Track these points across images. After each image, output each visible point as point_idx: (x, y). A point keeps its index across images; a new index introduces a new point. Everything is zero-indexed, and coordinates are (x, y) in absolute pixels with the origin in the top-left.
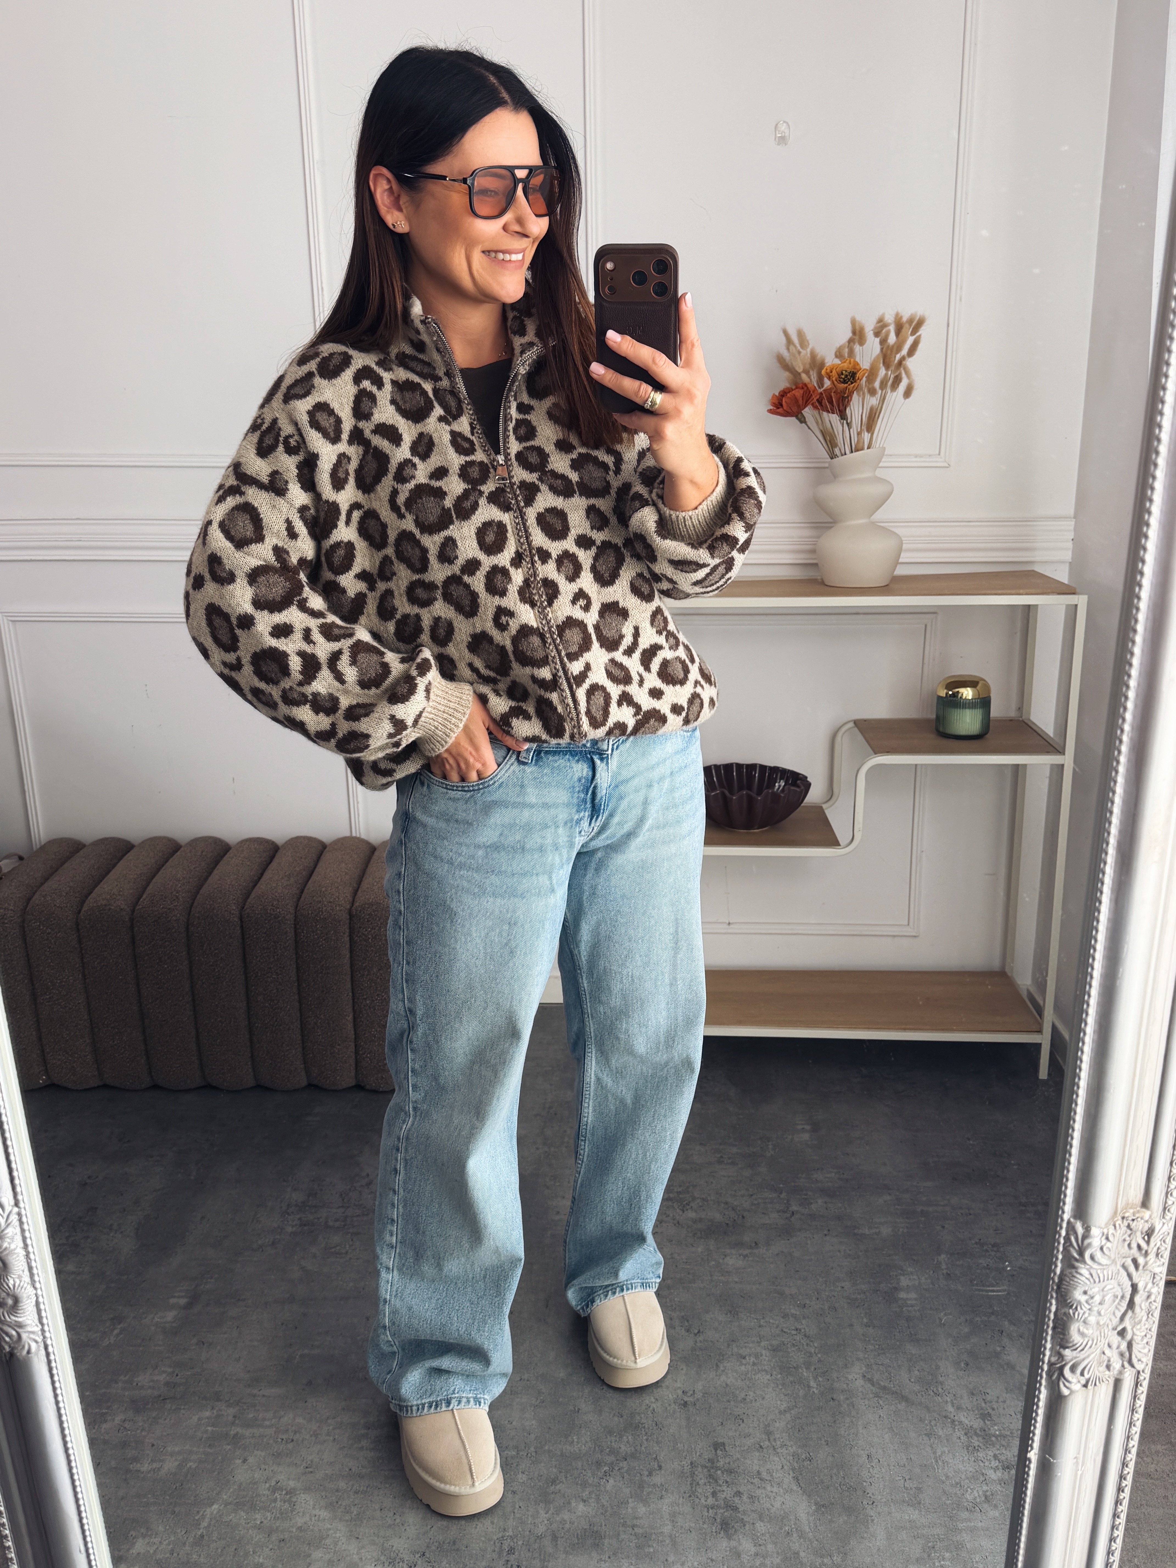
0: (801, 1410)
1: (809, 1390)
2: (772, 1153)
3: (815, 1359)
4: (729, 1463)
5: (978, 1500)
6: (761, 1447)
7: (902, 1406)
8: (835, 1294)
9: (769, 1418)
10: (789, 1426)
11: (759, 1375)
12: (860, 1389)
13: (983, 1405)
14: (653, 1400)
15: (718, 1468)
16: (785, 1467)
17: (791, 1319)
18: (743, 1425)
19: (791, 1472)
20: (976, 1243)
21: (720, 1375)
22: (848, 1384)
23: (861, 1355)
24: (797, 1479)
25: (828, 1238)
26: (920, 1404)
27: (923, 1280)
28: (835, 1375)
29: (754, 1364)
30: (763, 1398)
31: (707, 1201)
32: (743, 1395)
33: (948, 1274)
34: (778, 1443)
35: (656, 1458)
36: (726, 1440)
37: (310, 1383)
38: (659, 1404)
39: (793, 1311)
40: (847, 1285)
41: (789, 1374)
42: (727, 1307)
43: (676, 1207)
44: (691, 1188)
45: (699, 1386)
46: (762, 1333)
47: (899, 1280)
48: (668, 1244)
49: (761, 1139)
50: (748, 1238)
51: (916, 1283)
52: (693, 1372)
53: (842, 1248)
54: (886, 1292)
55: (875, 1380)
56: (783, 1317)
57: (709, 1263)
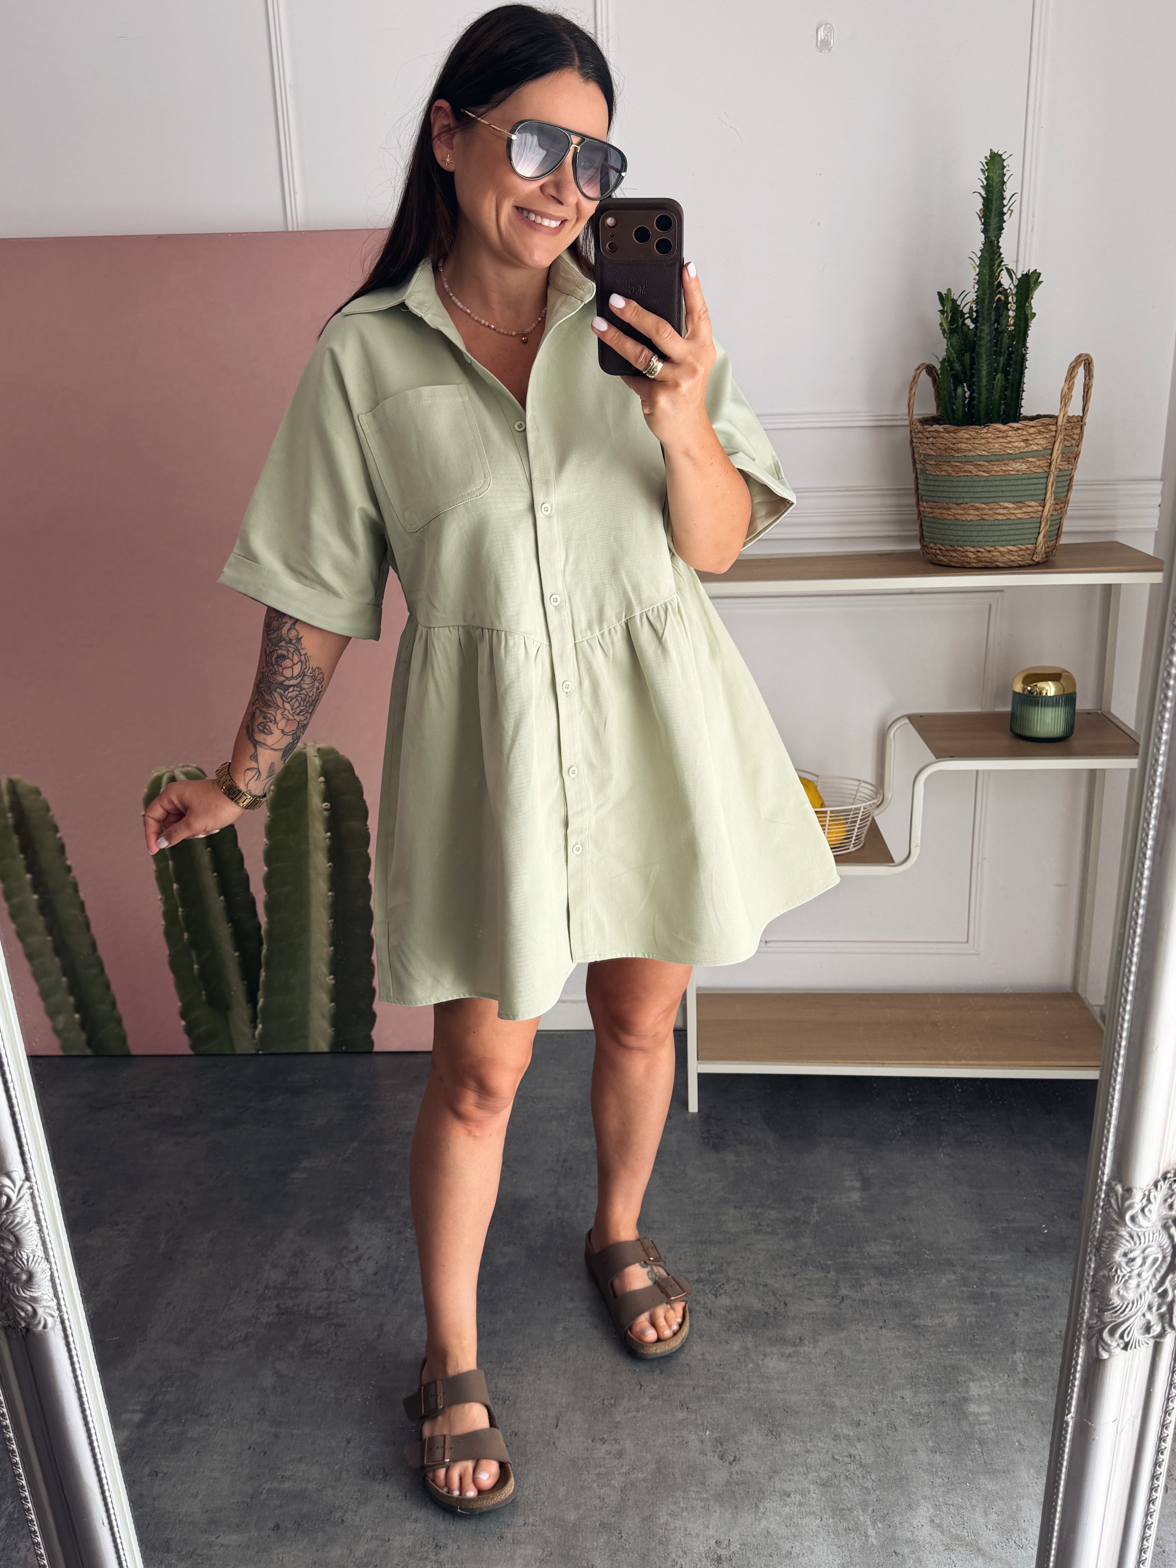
1: (867, 1540)
2: (817, 1218)
3: (873, 1497)
8: (894, 1406)
11: (807, 1520)
12: (928, 1539)
14: (681, 1554)
17: (843, 1441)
21: (760, 1520)
23: (927, 1492)
25: (883, 1332)
26: (1000, 1559)
27: (997, 1388)
28: (897, 1520)
29: (800, 1504)
31: (744, 1284)
32: (787, 1547)
33: (1027, 1379)
37: (277, 1527)
38: (687, 1560)
39: (845, 1431)
40: (907, 1394)
41: (843, 1518)
42: (767, 1426)
43: (708, 1291)
44: (725, 1265)
45: (735, 1536)
46: (809, 1460)
47: (968, 1386)
48: (698, 1340)
49: (804, 1199)
50: (791, 1332)
51: (989, 1393)
52: (728, 1515)
53: (901, 1345)
54: (954, 1405)
55: (945, 1526)
56: (834, 1440)
57: (746, 1365)
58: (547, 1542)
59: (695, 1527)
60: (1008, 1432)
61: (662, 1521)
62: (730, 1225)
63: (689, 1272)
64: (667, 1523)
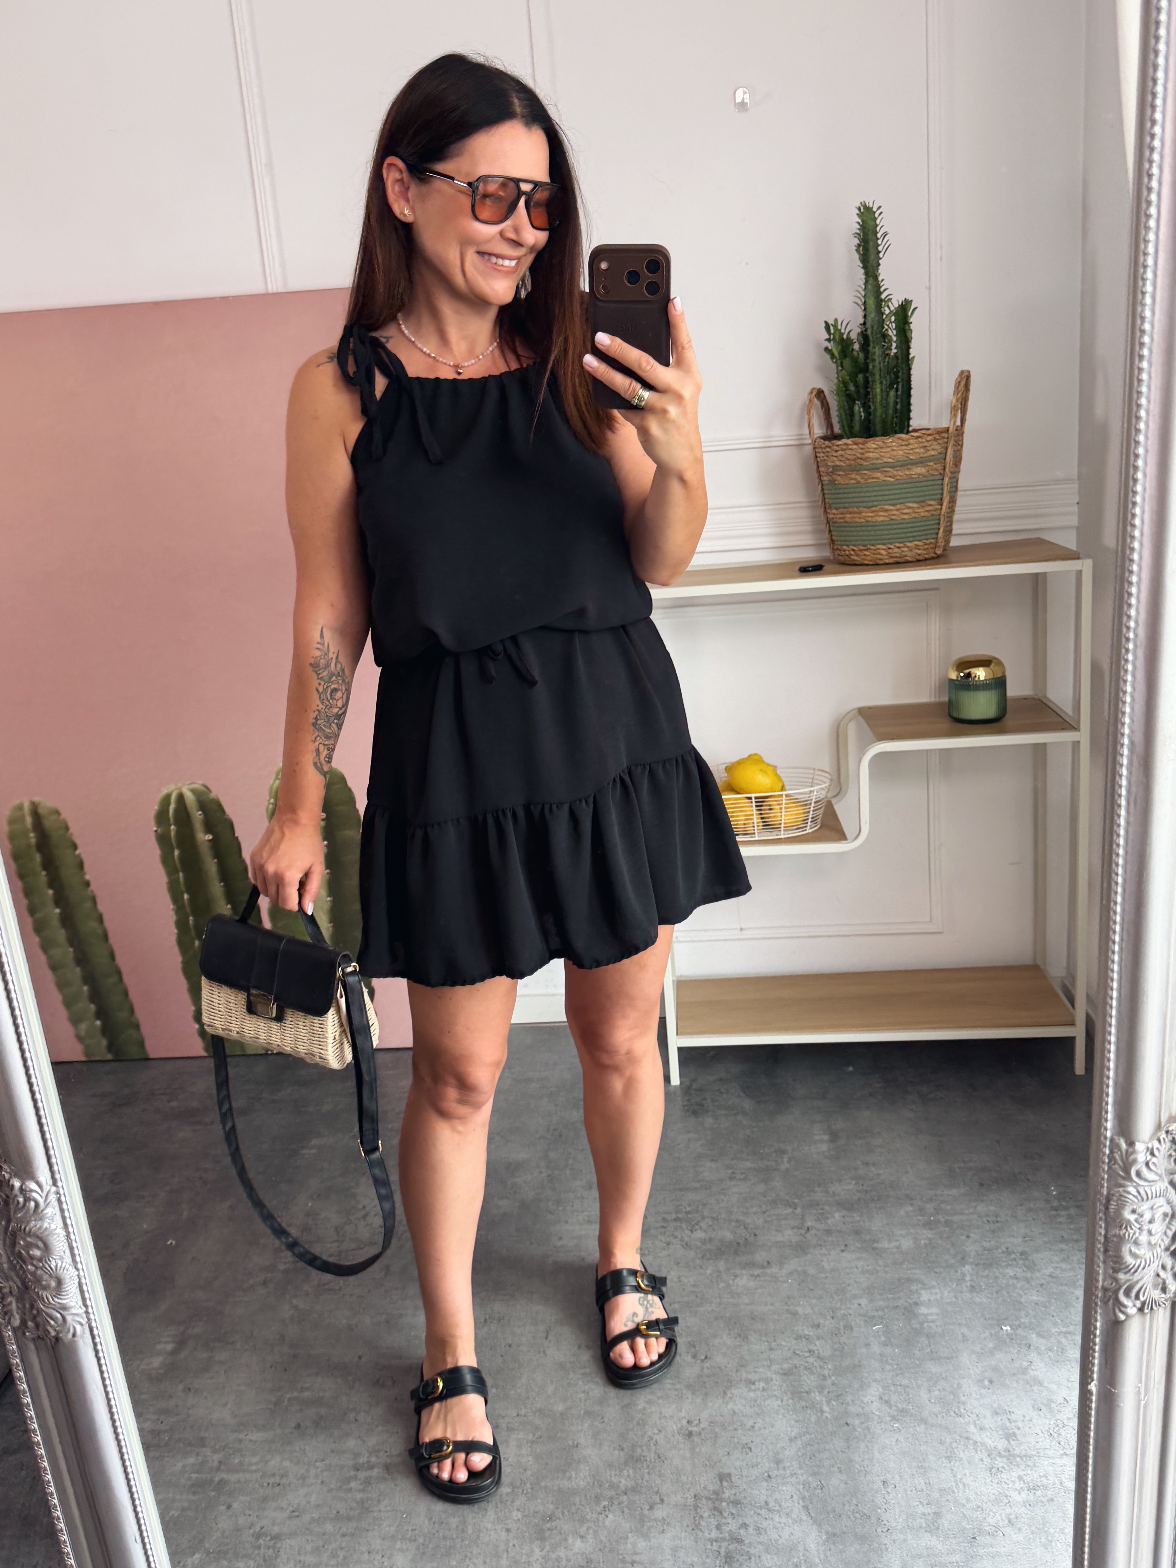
0: (813, 1436)
1: (822, 1415)
2: (787, 1166)
3: (829, 1382)
4: (735, 1494)
5: (1001, 1524)
6: (769, 1476)
7: (921, 1429)
8: (851, 1312)
9: (779, 1446)
10: (800, 1454)
11: (768, 1402)
12: (876, 1412)
13: (1008, 1424)
14: (656, 1432)
15: (722, 1500)
16: (795, 1497)
17: (804, 1340)
18: (750, 1454)
19: (801, 1502)
20: (1003, 1252)
21: (727, 1403)
22: (863, 1408)
23: (878, 1376)
24: (806, 1508)
25: (844, 1254)
26: (940, 1426)
27: (946, 1293)
28: (849, 1398)
29: (764, 1390)
30: (773, 1426)
31: (717, 1220)
32: (750, 1423)
33: (973, 1286)
34: (788, 1472)
35: (657, 1492)
36: (732, 1471)
37: (298, 1427)
38: (661, 1436)
39: (806, 1332)
40: (864, 1301)
41: (801, 1398)
42: (736, 1331)
43: (684, 1227)
44: (700, 1207)
45: (704, 1415)
46: (772, 1356)
47: (920, 1294)
48: (675, 1267)
49: (775, 1152)
50: (760, 1256)
51: (938, 1297)
52: (699, 1400)
53: (860, 1264)
54: (905, 1308)
55: (892, 1402)
56: (796, 1339)
57: (718, 1285)
58: (537, 1428)
59: (669, 1410)
60: (953, 1327)
61: (640, 1407)
62: (706, 1174)
63: (668, 1213)
64: (644, 1409)
